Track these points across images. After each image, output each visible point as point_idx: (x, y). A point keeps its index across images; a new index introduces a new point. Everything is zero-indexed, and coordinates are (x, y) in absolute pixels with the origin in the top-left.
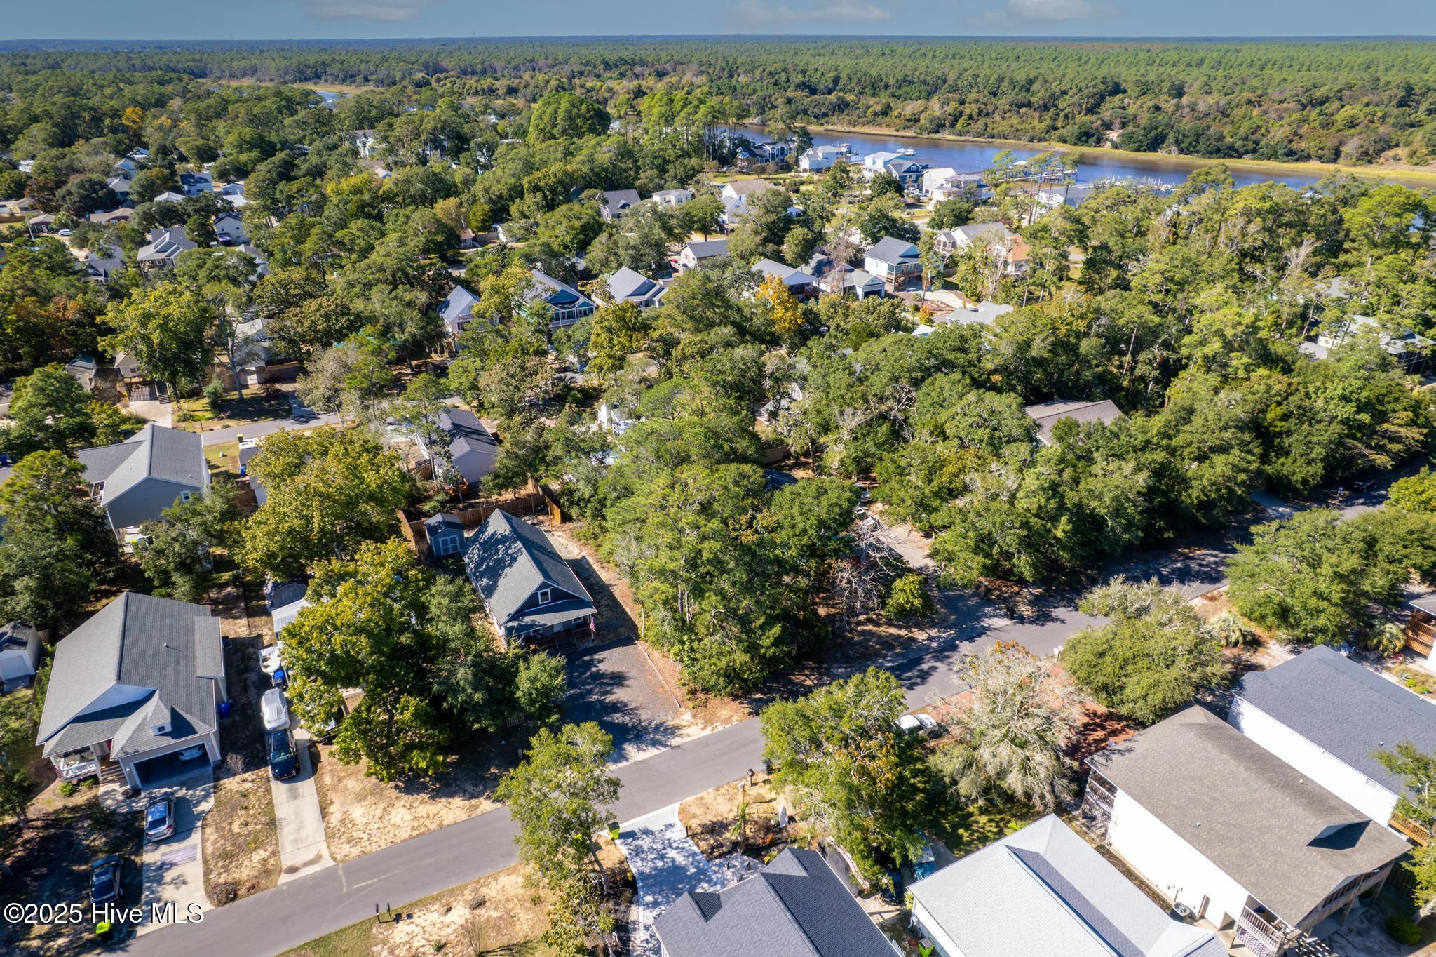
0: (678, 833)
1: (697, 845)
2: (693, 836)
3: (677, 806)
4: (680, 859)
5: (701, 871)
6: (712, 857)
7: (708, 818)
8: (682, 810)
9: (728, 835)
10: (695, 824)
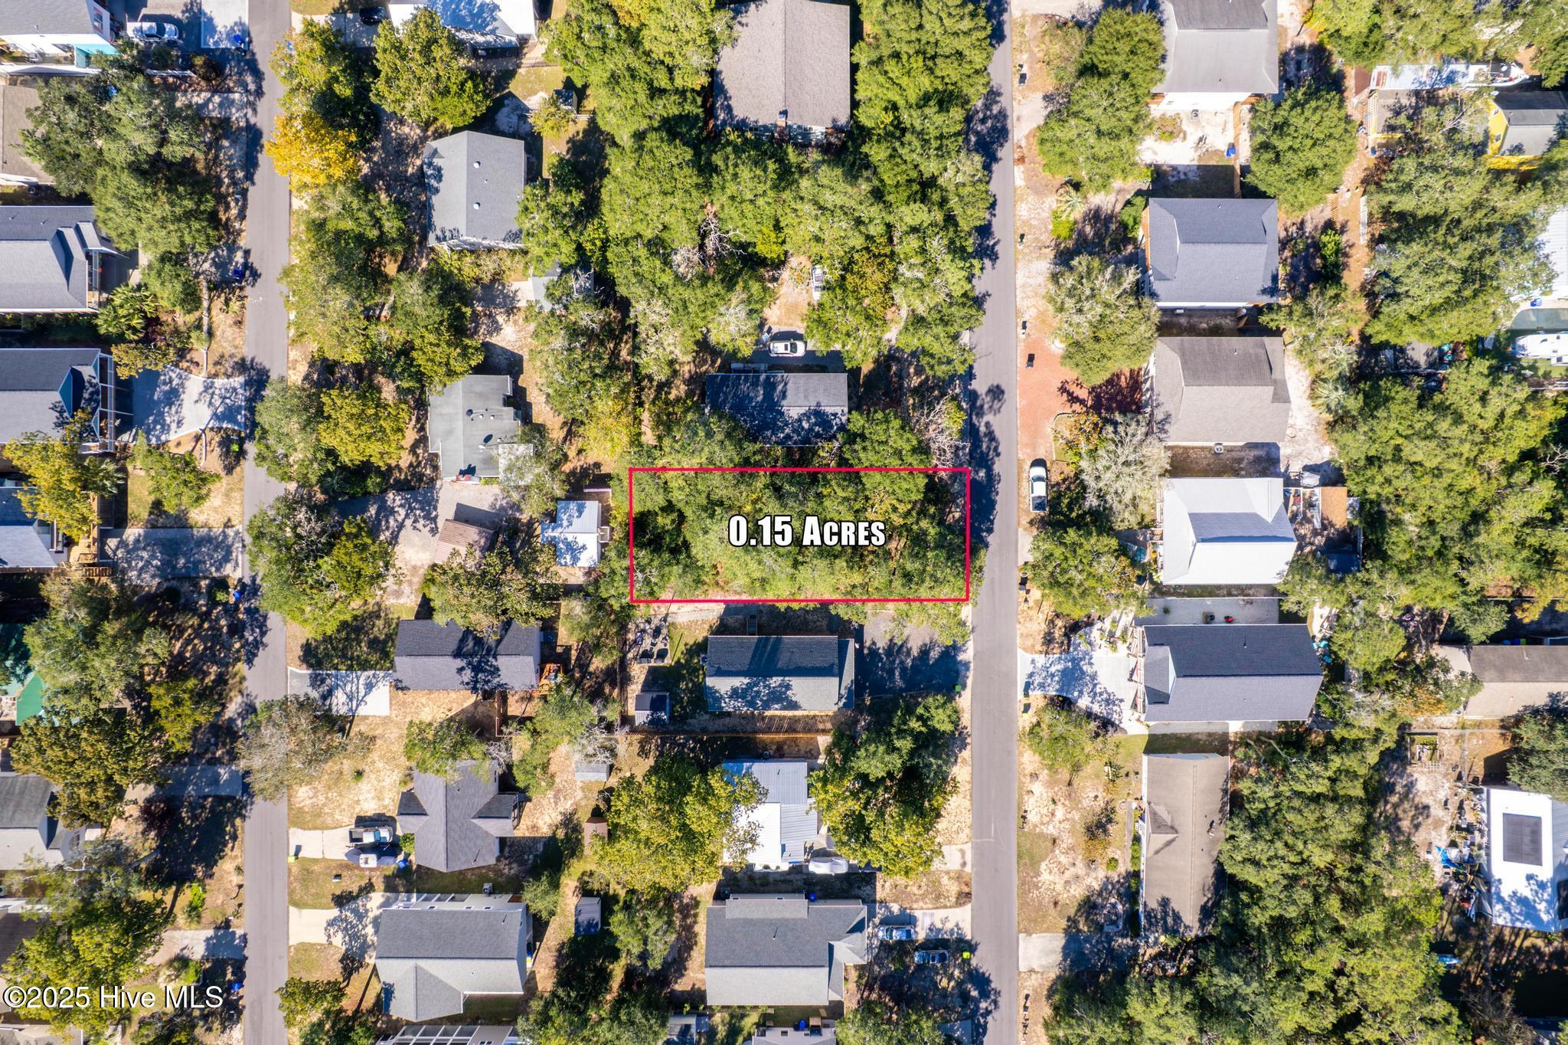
0: (1041, 660)
1: (1054, 654)
2: (1047, 653)
3: (1019, 651)
4: (1060, 667)
5: (1073, 660)
6: (1067, 652)
7: (1039, 639)
8: (1025, 650)
9: (1057, 635)
10: (1039, 647)
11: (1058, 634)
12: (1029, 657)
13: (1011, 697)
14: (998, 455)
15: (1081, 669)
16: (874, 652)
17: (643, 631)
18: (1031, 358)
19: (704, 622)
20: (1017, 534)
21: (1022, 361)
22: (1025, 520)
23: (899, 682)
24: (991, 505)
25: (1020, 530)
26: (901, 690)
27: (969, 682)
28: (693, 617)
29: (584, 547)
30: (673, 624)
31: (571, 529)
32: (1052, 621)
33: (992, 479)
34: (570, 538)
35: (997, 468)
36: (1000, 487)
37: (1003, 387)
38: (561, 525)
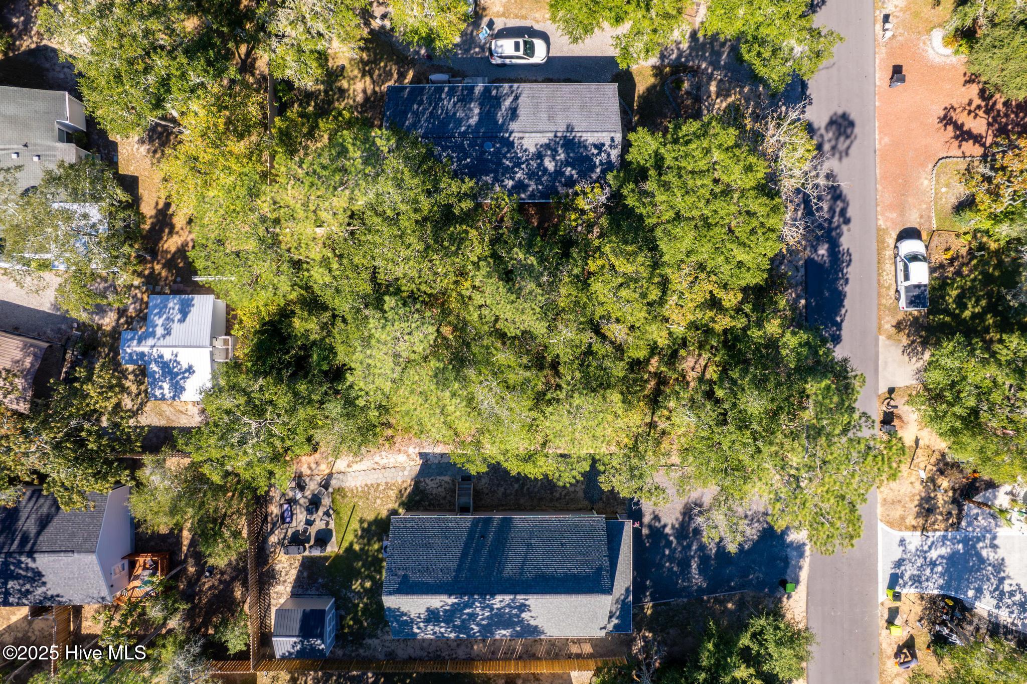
0: (915, 540)
1: (935, 530)
2: (924, 529)
3: (881, 527)
4: (944, 551)
5: (965, 541)
6: (956, 526)
7: (912, 507)
8: (890, 524)
9: (940, 503)
10: (911, 520)
11: (942, 499)
12: (897, 535)
13: (868, 598)
14: (847, 221)
15: (978, 555)
16: (657, 533)
17: (292, 502)
18: (897, 71)
19: (388, 486)
20: (877, 345)
21: (882, 76)
22: (888, 324)
23: (696, 578)
24: (838, 299)
25: (882, 338)
26: (701, 590)
27: (804, 575)
28: (371, 479)
29: (190, 370)
30: (339, 490)
31: (169, 340)
32: (932, 480)
33: (838, 259)
34: (167, 355)
35: (845, 242)
36: (851, 272)
37: (853, 116)
38: (153, 334)
